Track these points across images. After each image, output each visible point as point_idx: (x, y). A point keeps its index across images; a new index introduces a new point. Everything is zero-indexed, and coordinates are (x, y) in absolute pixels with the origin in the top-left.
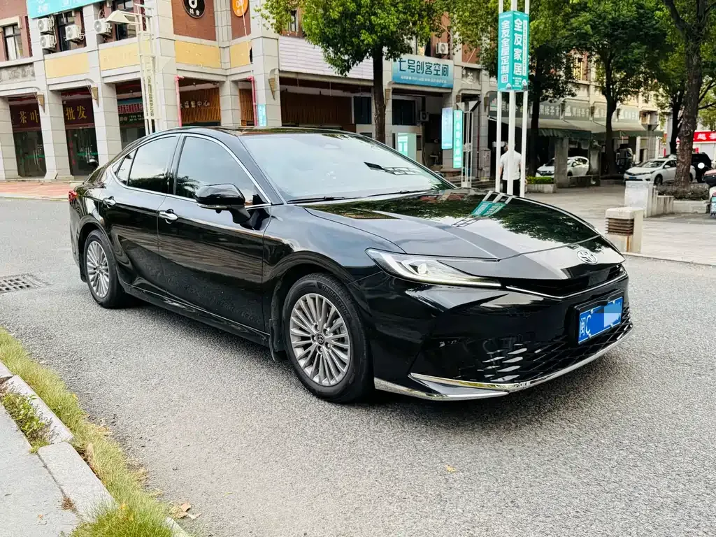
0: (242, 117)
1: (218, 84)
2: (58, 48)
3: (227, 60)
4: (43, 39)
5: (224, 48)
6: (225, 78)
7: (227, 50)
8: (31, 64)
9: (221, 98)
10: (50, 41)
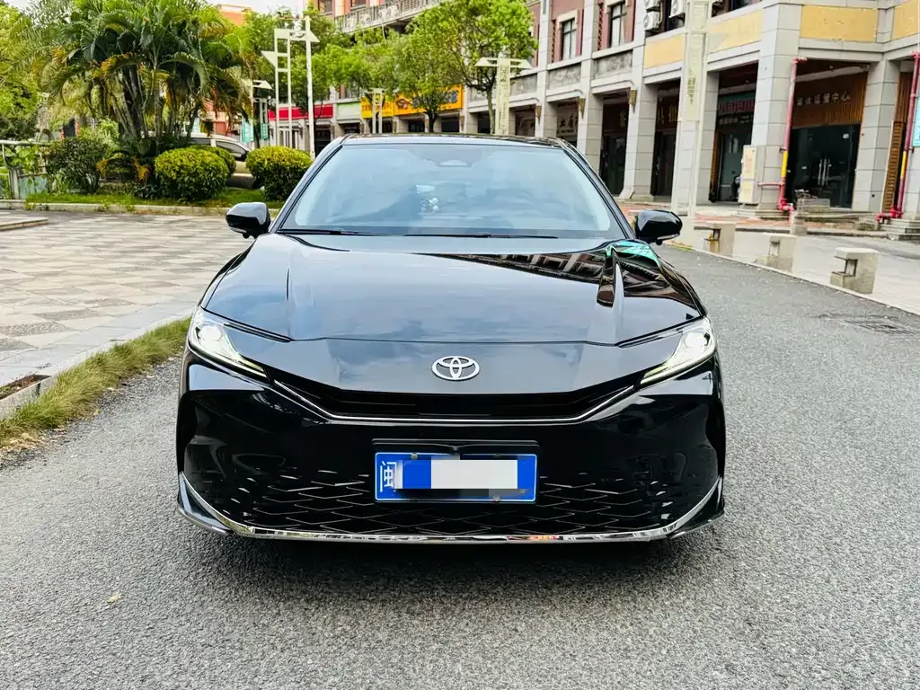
0: (897, 116)
1: (868, 66)
2: (663, 27)
3: (888, 27)
4: (647, 17)
5: (886, 10)
6: (880, 56)
7: (891, 12)
8: (631, 51)
9: (868, 88)
10: (653, 20)
